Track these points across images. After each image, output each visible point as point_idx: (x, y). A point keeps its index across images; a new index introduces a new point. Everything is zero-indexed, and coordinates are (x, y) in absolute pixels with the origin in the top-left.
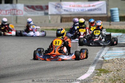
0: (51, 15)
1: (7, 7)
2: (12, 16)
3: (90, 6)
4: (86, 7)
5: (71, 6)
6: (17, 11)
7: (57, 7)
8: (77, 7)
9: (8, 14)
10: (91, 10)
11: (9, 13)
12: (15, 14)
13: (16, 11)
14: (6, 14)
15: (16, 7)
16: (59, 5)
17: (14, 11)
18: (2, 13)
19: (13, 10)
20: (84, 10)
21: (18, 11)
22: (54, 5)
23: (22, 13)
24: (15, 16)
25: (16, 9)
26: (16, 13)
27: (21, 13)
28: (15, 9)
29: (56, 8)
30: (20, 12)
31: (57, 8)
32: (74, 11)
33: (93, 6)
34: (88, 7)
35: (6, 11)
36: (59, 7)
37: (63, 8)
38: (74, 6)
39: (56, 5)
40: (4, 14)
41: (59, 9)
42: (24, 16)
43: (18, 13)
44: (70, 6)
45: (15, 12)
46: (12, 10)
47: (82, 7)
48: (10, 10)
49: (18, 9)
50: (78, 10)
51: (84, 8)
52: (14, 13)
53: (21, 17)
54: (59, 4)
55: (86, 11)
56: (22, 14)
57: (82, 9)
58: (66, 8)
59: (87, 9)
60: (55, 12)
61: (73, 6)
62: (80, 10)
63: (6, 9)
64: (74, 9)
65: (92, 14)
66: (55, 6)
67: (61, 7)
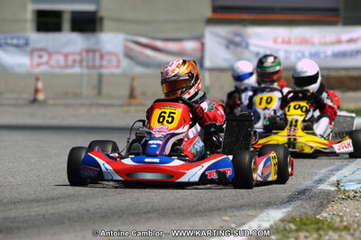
0: (212, 70)
1: (68, 43)
2: (85, 71)
3: (339, 42)
4: (325, 44)
5: (280, 40)
6: (102, 57)
7: (231, 44)
8: (296, 43)
9: (73, 66)
10: (343, 55)
11: (74, 61)
12: (94, 67)
13: (97, 55)
14: (66, 66)
15: (98, 42)
16: (237, 39)
17: (91, 55)
18: (52, 62)
19: (88, 51)
20: (322, 55)
21: (106, 57)
22: (224, 38)
23: (119, 62)
24: (95, 72)
25: (99, 50)
26: (97, 63)
27: (114, 63)
28: (94, 51)
29: (228, 47)
30: (109, 61)
31: (232, 47)
32: (287, 58)
33: (350, 41)
34: (332, 43)
35: (66, 56)
36: (237, 45)
37: (253, 48)
38: (289, 42)
39: (230, 36)
40: (60, 67)
41: (239, 49)
42: (124, 75)
43: (105, 63)
44: (275, 41)
45: (94, 59)
46: (84, 54)
47: (313, 44)
48: (80, 54)
49: (104, 51)
50: (299, 55)
51: (322, 49)
52: (91, 64)
53: (112, 75)
54: (238, 35)
55: (326, 57)
56: (118, 66)
57: (313, 50)
58: (261, 47)
59: (330, 50)
60: (226, 60)
61: (283, 42)
62: (307, 54)
63: (66, 50)
64: (287, 52)
65: (346, 69)
66: (224, 42)
67: (244, 45)
